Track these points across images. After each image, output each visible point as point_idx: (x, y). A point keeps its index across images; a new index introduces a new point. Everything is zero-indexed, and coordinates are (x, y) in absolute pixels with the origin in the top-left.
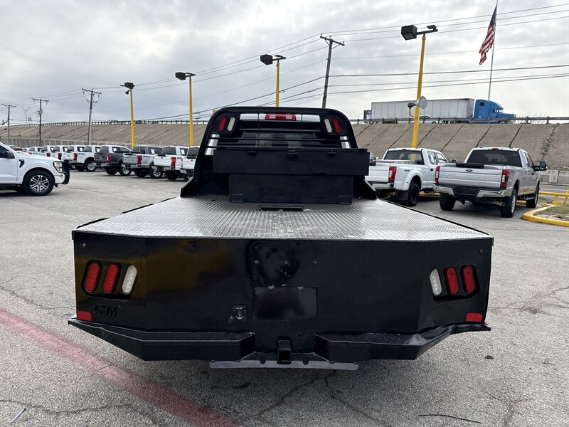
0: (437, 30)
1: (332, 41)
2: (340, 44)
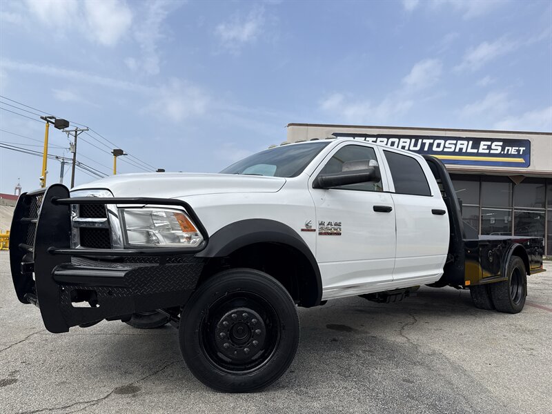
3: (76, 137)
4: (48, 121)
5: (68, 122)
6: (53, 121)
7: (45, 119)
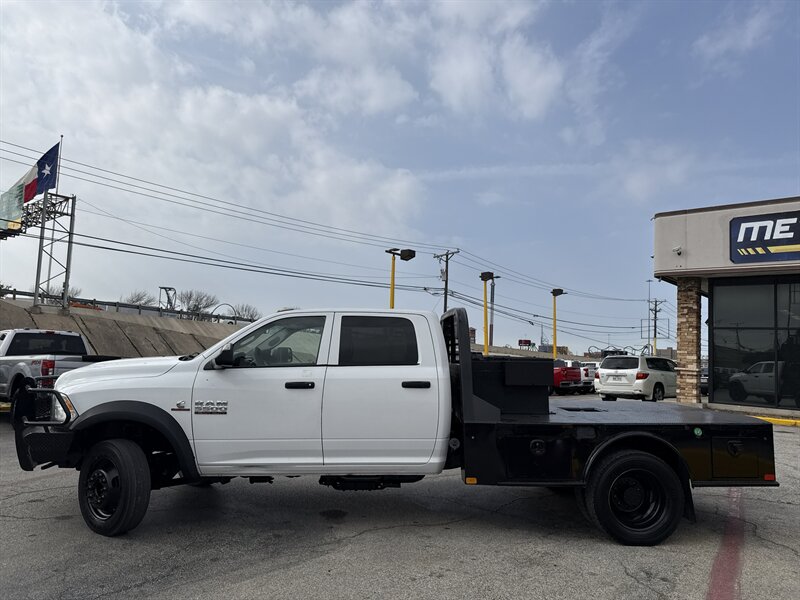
3: (447, 262)
4: (394, 254)
5: (414, 252)
6: (399, 252)
7: (390, 252)
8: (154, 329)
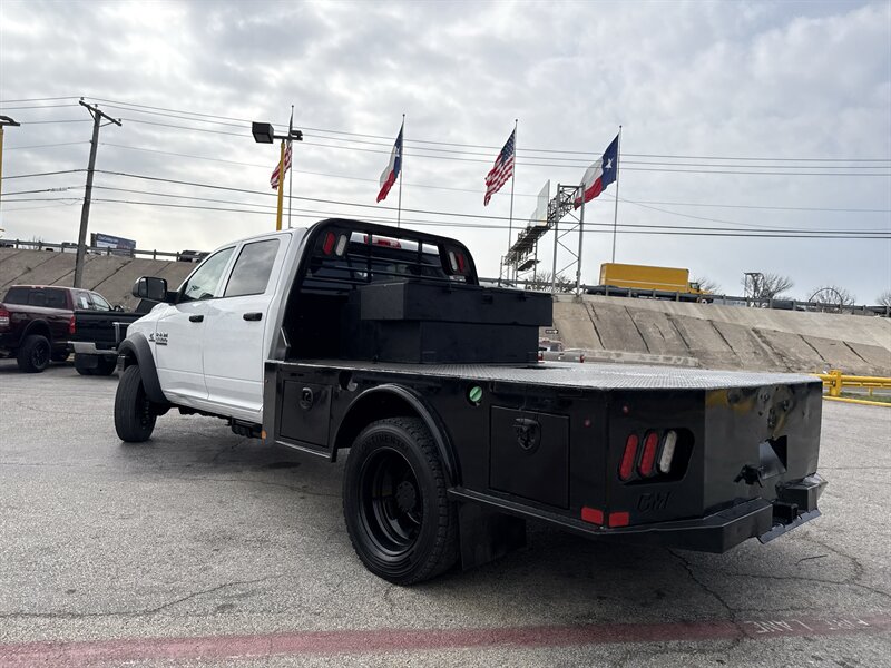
0: (301, 139)
1: (99, 114)
2: (113, 121)
8: (666, 314)
